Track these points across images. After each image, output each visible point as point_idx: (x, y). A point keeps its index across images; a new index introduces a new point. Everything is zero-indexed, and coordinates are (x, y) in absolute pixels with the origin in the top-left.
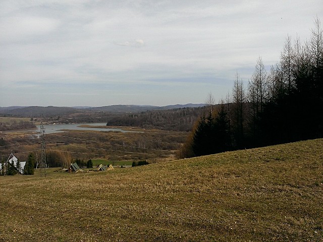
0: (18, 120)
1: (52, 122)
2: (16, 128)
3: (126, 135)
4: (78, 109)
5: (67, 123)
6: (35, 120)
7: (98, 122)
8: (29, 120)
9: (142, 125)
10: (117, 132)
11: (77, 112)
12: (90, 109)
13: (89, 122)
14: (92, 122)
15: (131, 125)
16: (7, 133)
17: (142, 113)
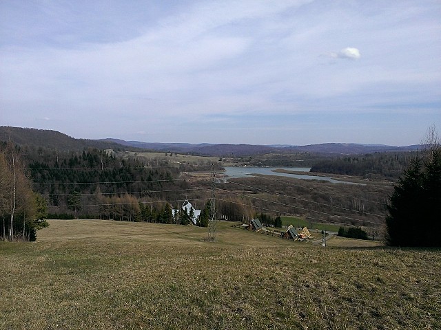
0: (206, 159)
1: (242, 163)
2: (203, 169)
3: (336, 186)
4: (275, 148)
5: (259, 166)
6: (224, 160)
7: (299, 167)
8: (216, 160)
9: (364, 174)
10: (324, 182)
11: (273, 152)
12: (290, 149)
13: (288, 166)
14: (292, 166)
15: (347, 173)
16: (193, 174)
17: (367, 155)
